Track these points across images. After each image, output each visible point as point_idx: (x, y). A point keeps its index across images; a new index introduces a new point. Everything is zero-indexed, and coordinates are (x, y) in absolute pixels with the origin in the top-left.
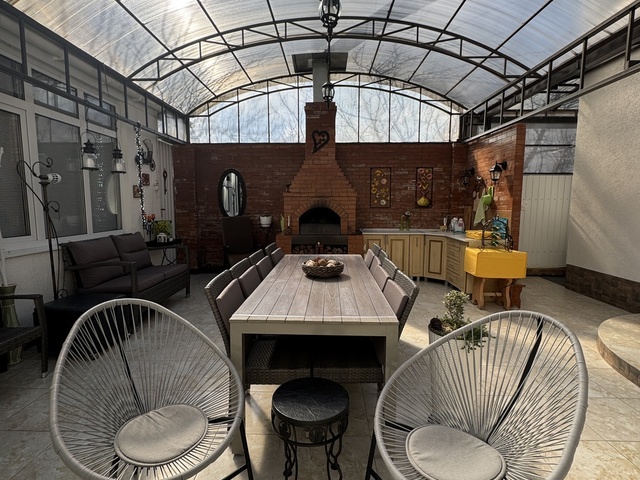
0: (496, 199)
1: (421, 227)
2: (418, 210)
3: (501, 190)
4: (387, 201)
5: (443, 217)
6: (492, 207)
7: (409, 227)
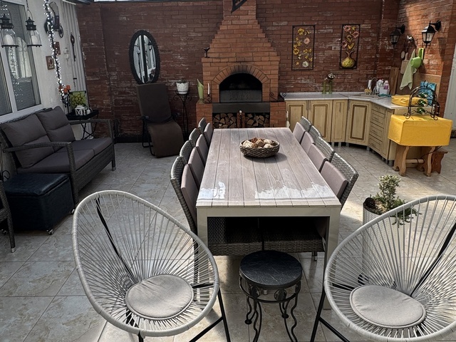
0: (425, 62)
1: (345, 90)
2: (341, 72)
3: (432, 52)
4: (309, 62)
5: (367, 79)
6: (421, 70)
7: (332, 90)
